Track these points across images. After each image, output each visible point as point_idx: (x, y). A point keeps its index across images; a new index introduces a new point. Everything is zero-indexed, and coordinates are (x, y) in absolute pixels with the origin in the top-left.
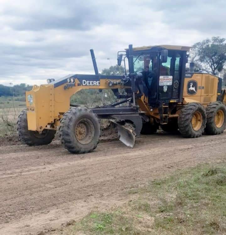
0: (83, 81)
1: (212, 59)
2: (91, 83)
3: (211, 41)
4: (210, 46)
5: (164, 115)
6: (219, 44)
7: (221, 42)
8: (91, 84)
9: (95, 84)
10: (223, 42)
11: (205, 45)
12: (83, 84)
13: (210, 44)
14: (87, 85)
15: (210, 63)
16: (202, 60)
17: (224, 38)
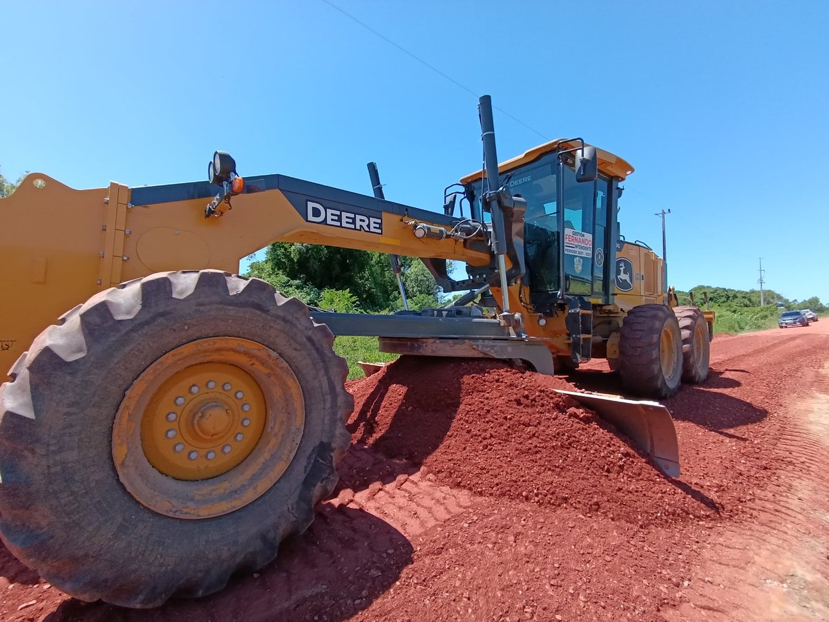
0: (311, 205)
2: (344, 220)
5: (582, 336)
8: (344, 224)
9: (365, 225)
12: (311, 218)
14: (329, 222)
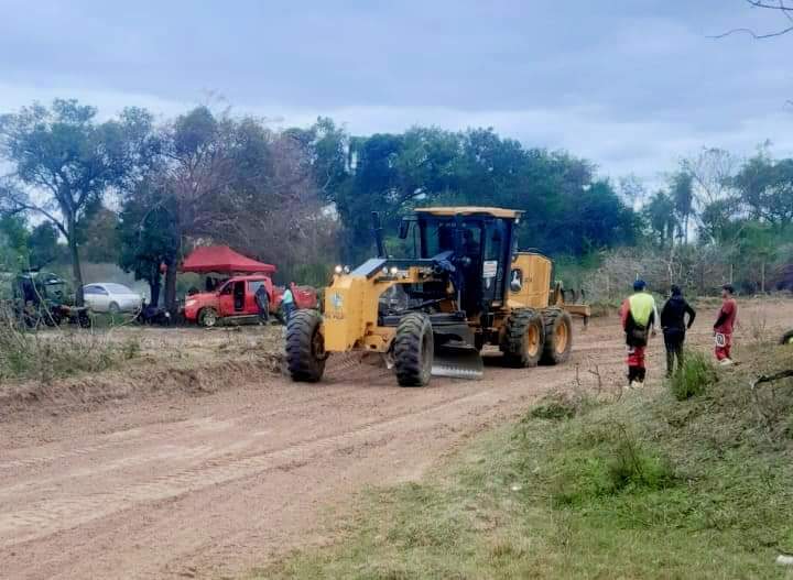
1: (63, 176)
3: (52, 112)
4: (49, 129)
6: (76, 123)
7: (85, 119)
10: (92, 119)
11: (31, 126)
13: (49, 122)
15: (55, 187)
16: (26, 173)
17: (93, 105)
